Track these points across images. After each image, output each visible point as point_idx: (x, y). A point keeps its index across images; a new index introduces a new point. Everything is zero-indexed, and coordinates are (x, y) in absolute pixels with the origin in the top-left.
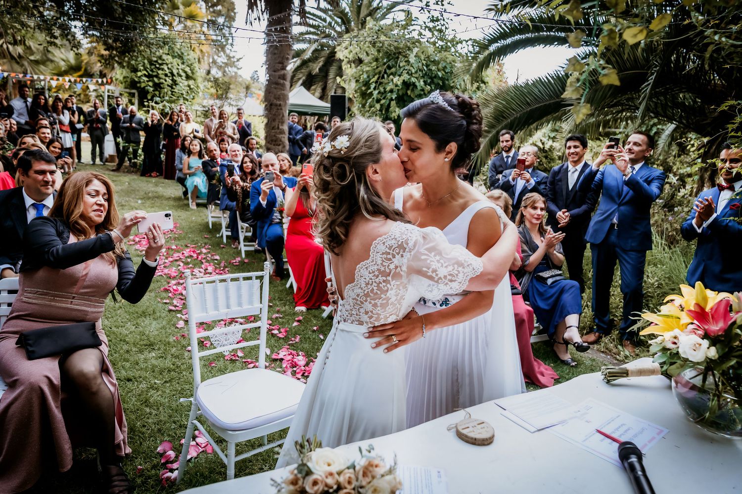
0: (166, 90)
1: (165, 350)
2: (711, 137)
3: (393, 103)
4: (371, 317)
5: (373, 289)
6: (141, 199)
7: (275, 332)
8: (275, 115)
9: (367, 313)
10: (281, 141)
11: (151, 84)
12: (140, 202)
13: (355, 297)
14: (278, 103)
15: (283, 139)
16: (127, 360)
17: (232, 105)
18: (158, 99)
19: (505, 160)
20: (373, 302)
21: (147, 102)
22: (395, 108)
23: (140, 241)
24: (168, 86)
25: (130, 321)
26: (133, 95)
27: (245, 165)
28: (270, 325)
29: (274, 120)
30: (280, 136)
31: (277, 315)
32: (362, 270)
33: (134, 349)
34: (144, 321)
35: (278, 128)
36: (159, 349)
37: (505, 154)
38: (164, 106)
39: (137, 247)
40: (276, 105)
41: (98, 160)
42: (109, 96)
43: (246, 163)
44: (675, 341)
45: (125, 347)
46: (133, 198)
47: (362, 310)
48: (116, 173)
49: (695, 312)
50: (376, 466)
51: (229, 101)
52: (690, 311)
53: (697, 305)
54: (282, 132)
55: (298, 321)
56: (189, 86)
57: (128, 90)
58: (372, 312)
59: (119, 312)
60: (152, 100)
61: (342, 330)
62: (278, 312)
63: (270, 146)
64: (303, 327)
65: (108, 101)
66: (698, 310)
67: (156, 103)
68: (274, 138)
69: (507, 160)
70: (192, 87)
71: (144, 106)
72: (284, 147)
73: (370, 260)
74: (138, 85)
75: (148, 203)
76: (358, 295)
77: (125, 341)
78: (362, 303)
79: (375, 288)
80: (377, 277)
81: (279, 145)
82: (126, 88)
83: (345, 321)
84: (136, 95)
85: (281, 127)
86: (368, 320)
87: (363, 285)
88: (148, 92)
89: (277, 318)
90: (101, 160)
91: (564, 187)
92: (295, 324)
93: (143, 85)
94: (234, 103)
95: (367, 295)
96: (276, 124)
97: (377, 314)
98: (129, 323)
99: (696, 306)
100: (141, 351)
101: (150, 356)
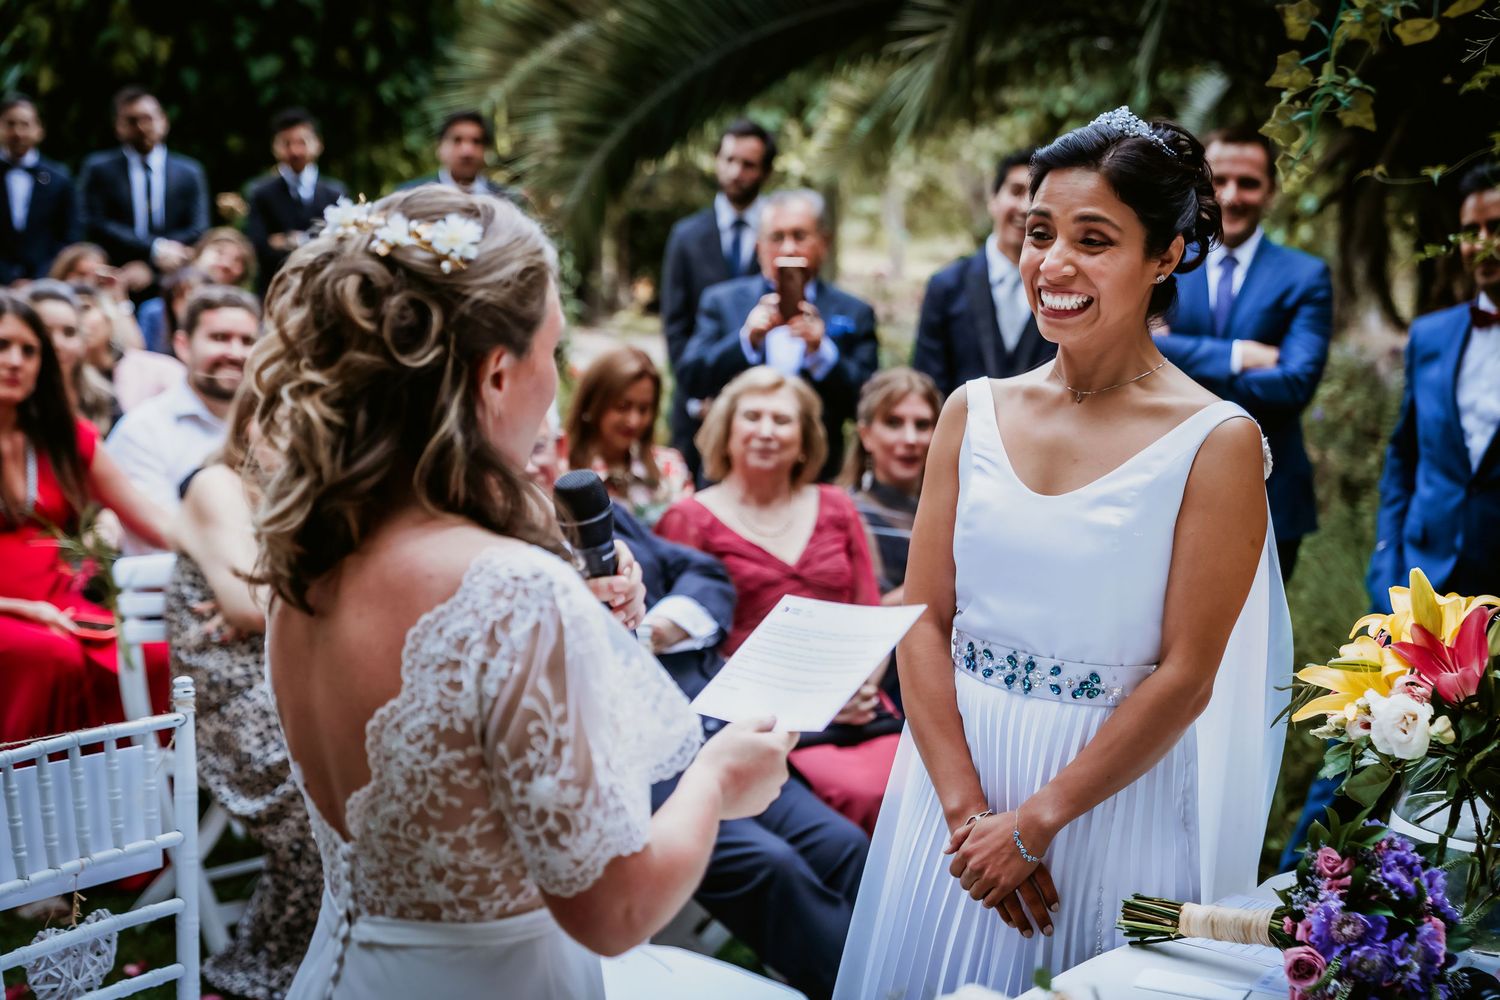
2: (1449, 165)
4: (457, 886)
5: (433, 799)
9: (438, 874)
13: (385, 829)
19: (727, 239)
20: (449, 836)
32: (385, 738)
37: (725, 212)
44: (1368, 719)
47: (422, 869)
49: (1414, 646)
52: (1402, 645)
53: (1420, 627)
58: (455, 868)
61: (368, 946)
66: (1421, 641)
69: (737, 244)
73: (404, 694)
76: (395, 823)
78: (415, 845)
79: (440, 793)
80: (434, 751)
83: (372, 910)
86: (451, 896)
87: (401, 788)
91: (987, 341)
95: (421, 818)
97: (476, 870)
99: (1417, 633)
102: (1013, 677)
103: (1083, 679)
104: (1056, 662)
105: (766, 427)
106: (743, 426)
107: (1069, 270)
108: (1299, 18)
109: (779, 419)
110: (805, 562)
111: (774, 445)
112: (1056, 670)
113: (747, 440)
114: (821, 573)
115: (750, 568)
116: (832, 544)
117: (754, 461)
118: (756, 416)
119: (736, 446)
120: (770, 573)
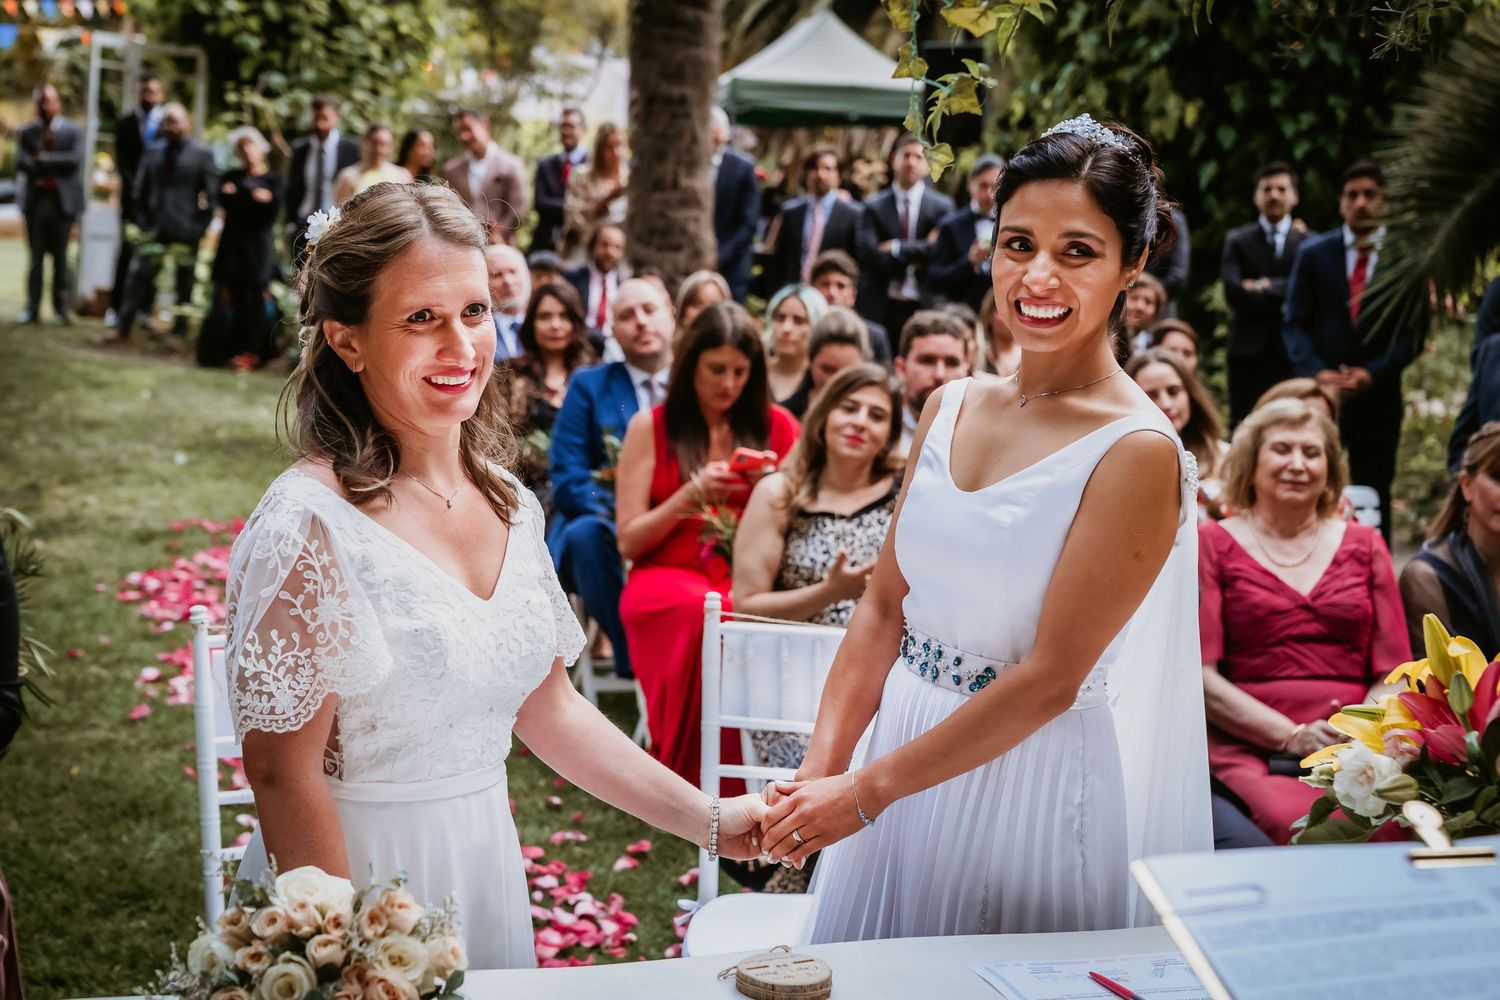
0: (306, 45)
1: (181, 912)
3: (1159, 77)
6: (188, 449)
7: (548, 881)
8: (662, 136)
10: (684, 232)
11: (254, 23)
12: (181, 458)
14: (676, 91)
15: (692, 227)
16: (59, 932)
17: (550, 95)
18: (276, 80)
21: (238, 90)
22: (1163, 96)
23: (159, 592)
24: (317, 27)
25: (87, 827)
26: (186, 65)
27: (542, 326)
28: (536, 861)
29: (660, 156)
30: (680, 215)
31: (569, 835)
33: (87, 905)
34: (129, 831)
35: (675, 185)
36: (163, 910)
38: (296, 106)
39: (152, 608)
40: (669, 101)
41: (47, 310)
42: (104, 74)
43: (547, 316)
45: (61, 897)
46: (160, 446)
48: (114, 357)
49: (1426, 699)
50: (401, 906)
51: (538, 79)
52: (1411, 694)
53: (1434, 678)
54: (691, 200)
55: (639, 856)
56: (392, 25)
57: (172, 49)
59: (56, 800)
60: (253, 82)
62: (576, 825)
63: (642, 252)
64: (647, 876)
65: (102, 92)
66: (1435, 693)
67: (270, 94)
68: (659, 223)
70: (404, 29)
71: (226, 107)
72: (697, 255)
74: (209, 28)
75: (210, 464)
77: (60, 879)
81: (678, 248)
82: (166, 38)
84: (202, 63)
85: (685, 182)
88: (243, 53)
89: (565, 844)
90: (58, 304)
92: (623, 863)
93: (226, 27)
94: (554, 86)
96: (667, 169)
98: (85, 836)
99: (1432, 684)
100: (107, 913)
101: (133, 925)
102: (926, 664)
103: (979, 673)
104: (958, 653)
105: (1297, 460)
106: (1271, 459)
107: (1054, 282)
108: (901, 10)
109: (1309, 451)
110: (1318, 594)
111: (1304, 478)
112: (958, 661)
113: (1276, 474)
114: (1333, 605)
115: (1261, 595)
116: (1350, 577)
117: (1285, 494)
118: (1285, 448)
119: (1262, 479)
120: (1280, 602)
